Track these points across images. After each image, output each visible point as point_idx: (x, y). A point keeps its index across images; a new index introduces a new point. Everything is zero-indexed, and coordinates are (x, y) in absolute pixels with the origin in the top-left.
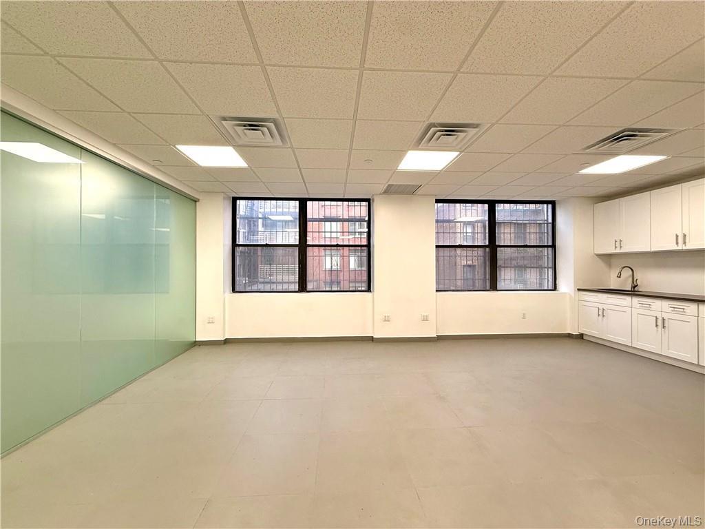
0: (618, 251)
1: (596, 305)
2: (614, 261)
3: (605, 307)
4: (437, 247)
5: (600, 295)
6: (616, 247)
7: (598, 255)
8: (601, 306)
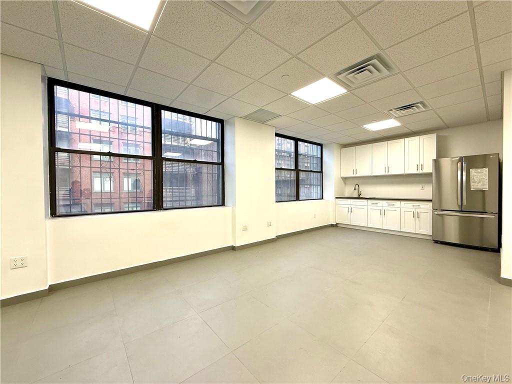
0: (354, 175)
1: (348, 206)
2: (347, 181)
3: (352, 206)
4: (276, 169)
5: (349, 200)
6: (354, 173)
7: (342, 178)
8: (350, 207)
